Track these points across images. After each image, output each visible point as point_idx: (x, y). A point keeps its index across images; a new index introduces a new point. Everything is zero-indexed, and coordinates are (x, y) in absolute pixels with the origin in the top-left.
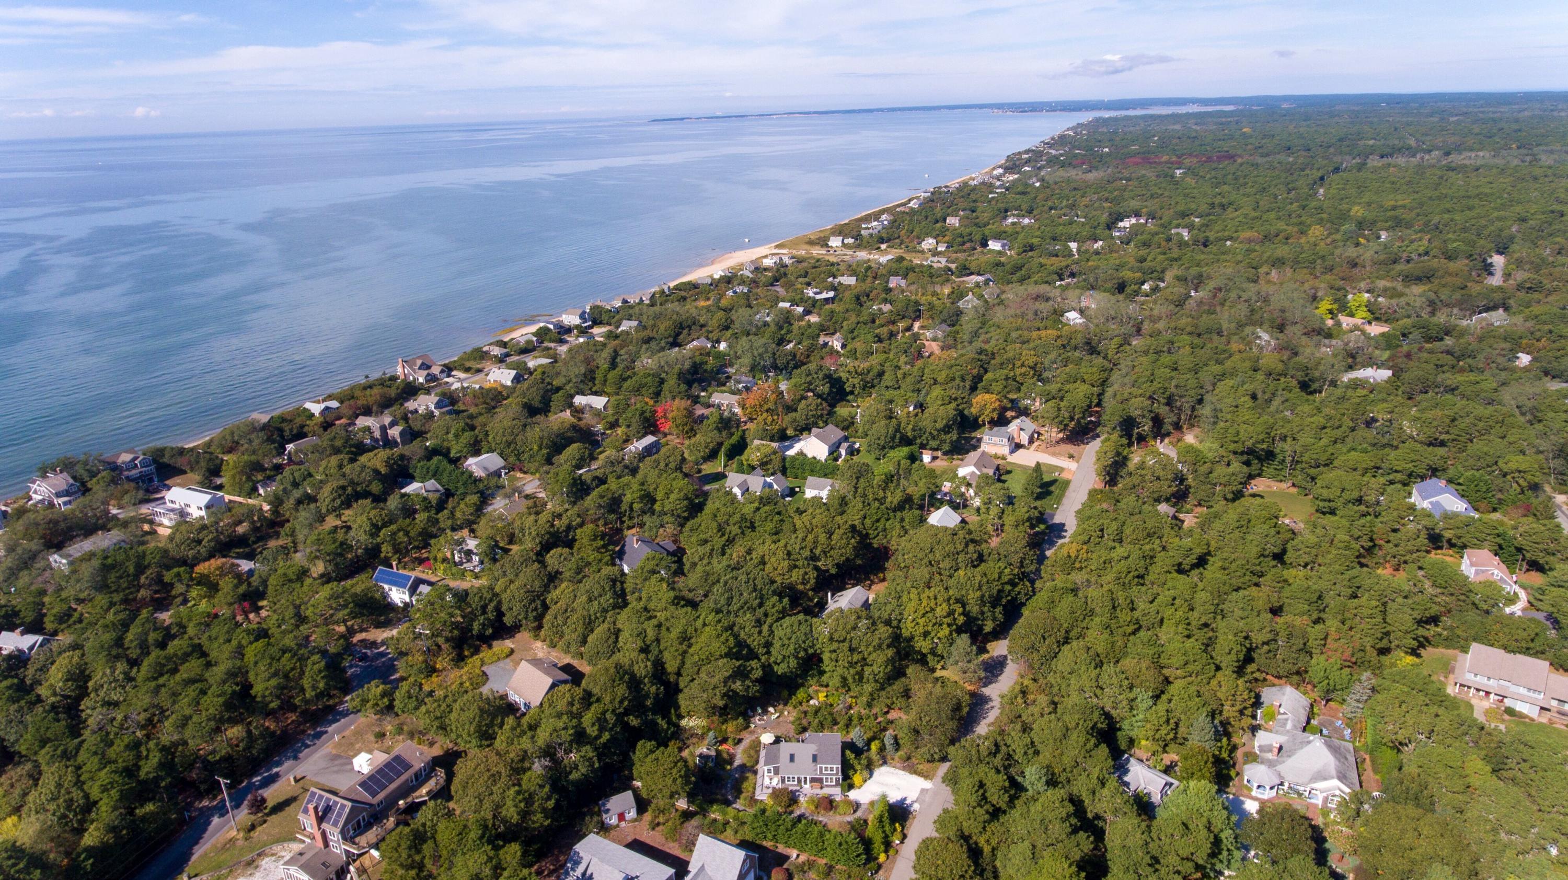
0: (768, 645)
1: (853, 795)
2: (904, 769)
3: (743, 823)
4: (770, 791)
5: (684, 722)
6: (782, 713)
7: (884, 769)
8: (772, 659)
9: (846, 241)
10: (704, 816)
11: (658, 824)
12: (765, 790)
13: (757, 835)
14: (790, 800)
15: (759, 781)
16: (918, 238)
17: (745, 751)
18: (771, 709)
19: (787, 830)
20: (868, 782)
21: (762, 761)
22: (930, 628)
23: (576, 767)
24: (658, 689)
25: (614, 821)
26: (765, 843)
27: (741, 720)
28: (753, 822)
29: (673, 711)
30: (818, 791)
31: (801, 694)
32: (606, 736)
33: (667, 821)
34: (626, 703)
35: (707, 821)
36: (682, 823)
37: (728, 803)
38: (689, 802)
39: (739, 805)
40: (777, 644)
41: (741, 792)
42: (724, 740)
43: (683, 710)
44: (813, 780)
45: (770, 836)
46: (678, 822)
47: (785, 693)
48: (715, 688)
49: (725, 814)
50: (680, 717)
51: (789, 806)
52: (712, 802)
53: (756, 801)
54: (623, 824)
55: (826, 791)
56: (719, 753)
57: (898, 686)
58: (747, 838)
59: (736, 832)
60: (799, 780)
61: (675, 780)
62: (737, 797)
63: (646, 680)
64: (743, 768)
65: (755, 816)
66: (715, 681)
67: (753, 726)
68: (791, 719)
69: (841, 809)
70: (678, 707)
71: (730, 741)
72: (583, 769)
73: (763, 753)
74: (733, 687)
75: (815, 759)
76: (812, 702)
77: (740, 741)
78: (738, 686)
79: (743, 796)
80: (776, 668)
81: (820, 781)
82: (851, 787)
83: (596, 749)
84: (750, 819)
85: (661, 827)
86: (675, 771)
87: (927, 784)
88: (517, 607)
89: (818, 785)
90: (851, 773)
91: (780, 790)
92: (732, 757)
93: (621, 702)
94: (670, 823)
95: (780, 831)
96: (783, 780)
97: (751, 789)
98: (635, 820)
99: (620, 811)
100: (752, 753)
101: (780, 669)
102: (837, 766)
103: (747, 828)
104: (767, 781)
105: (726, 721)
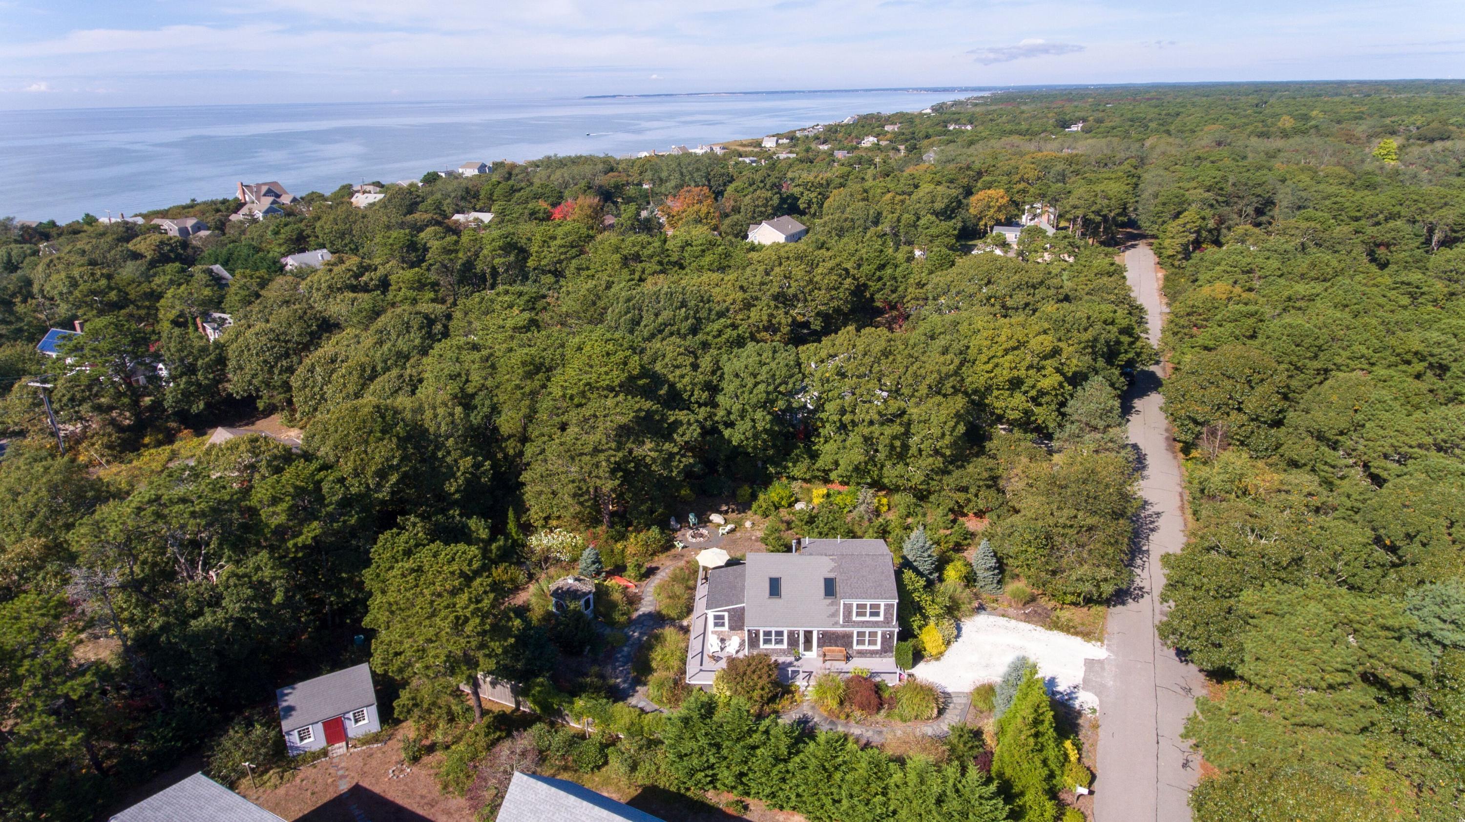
0: (713, 389)
1: (924, 672)
2: (1027, 619)
3: (653, 744)
4: (723, 664)
5: (533, 541)
6: (739, 525)
7: (982, 619)
8: (721, 413)
9: (780, 141)
10: (552, 724)
11: (431, 749)
12: (708, 664)
13: (692, 773)
14: (776, 684)
15: (695, 645)
16: (857, 137)
17: (662, 587)
18: (716, 518)
19: (777, 760)
20: (954, 646)
21: (700, 605)
22: (1022, 373)
23: (215, 601)
24: (477, 466)
25: (315, 740)
26: (712, 797)
27: (655, 532)
28: (680, 738)
29: (511, 514)
30: (842, 665)
31: (775, 492)
32: (311, 531)
33: (457, 740)
34: (394, 478)
35: (558, 739)
36: (494, 743)
37: (618, 695)
38: (516, 692)
39: (641, 698)
40: (729, 386)
41: (649, 670)
42: (619, 570)
43: (535, 514)
44: (827, 639)
45: (726, 776)
46: (482, 742)
47: (746, 490)
48: (596, 451)
49: (607, 720)
50: (528, 529)
51: (772, 699)
52: (575, 692)
53: (688, 689)
54: (340, 748)
55: (858, 665)
56: (601, 593)
57: (976, 468)
58: (663, 783)
59: (634, 768)
60: (793, 641)
61: (459, 624)
62: (639, 681)
63: (450, 442)
64: (658, 619)
65: (686, 721)
66: (597, 436)
67: (679, 545)
68: (760, 534)
69: (906, 706)
70: (521, 508)
71: (631, 571)
72: (232, 606)
73: (702, 590)
74: (638, 452)
75: (830, 588)
76: (799, 506)
77: (651, 572)
78: (647, 449)
79: (654, 678)
80: (727, 433)
81: (844, 640)
82: (918, 656)
83: (281, 561)
84: (672, 731)
85: (439, 755)
86: (463, 599)
87: (1096, 651)
88: (252, 365)
89: (837, 650)
90: (916, 621)
91: (749, 661)
92: (633, 601)
93: (382, 474)
94: (461, 747)
95: (756, 763)
96: (753, 640)
97: (675, 663)
98: (375, 738)
99: (330, 713)
100: (678, 589)
101: (735, 436)
102: (889, 601)
103: (663, 757)
104: (713, 644)
105: (623, 537)
